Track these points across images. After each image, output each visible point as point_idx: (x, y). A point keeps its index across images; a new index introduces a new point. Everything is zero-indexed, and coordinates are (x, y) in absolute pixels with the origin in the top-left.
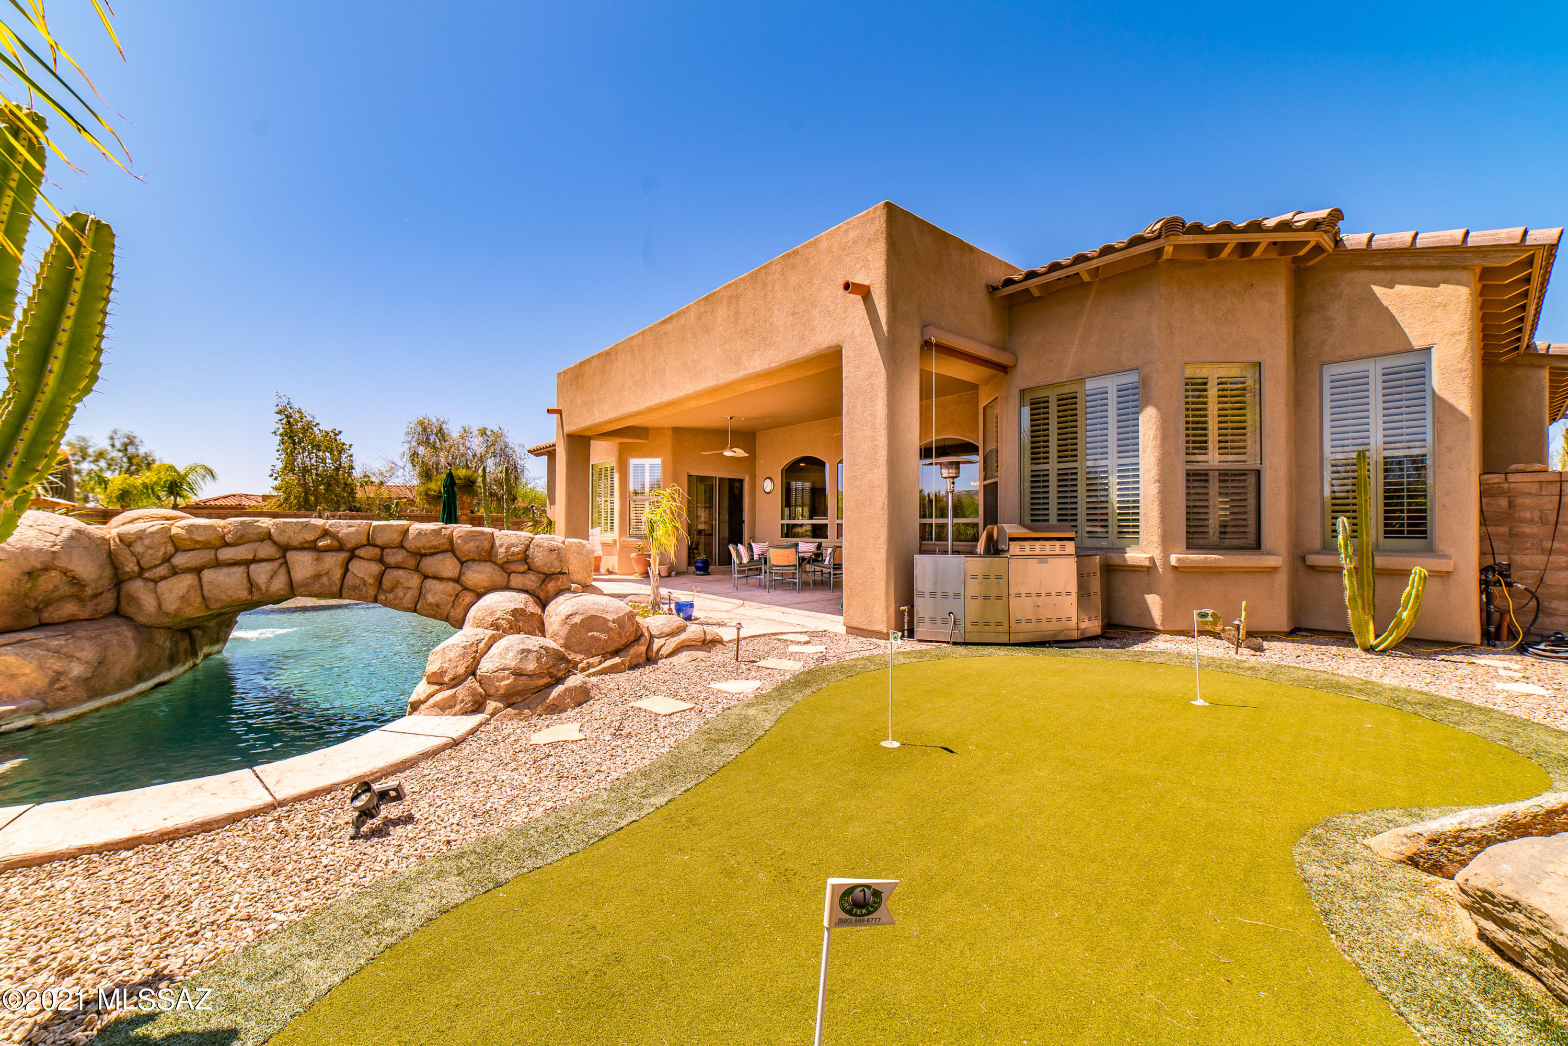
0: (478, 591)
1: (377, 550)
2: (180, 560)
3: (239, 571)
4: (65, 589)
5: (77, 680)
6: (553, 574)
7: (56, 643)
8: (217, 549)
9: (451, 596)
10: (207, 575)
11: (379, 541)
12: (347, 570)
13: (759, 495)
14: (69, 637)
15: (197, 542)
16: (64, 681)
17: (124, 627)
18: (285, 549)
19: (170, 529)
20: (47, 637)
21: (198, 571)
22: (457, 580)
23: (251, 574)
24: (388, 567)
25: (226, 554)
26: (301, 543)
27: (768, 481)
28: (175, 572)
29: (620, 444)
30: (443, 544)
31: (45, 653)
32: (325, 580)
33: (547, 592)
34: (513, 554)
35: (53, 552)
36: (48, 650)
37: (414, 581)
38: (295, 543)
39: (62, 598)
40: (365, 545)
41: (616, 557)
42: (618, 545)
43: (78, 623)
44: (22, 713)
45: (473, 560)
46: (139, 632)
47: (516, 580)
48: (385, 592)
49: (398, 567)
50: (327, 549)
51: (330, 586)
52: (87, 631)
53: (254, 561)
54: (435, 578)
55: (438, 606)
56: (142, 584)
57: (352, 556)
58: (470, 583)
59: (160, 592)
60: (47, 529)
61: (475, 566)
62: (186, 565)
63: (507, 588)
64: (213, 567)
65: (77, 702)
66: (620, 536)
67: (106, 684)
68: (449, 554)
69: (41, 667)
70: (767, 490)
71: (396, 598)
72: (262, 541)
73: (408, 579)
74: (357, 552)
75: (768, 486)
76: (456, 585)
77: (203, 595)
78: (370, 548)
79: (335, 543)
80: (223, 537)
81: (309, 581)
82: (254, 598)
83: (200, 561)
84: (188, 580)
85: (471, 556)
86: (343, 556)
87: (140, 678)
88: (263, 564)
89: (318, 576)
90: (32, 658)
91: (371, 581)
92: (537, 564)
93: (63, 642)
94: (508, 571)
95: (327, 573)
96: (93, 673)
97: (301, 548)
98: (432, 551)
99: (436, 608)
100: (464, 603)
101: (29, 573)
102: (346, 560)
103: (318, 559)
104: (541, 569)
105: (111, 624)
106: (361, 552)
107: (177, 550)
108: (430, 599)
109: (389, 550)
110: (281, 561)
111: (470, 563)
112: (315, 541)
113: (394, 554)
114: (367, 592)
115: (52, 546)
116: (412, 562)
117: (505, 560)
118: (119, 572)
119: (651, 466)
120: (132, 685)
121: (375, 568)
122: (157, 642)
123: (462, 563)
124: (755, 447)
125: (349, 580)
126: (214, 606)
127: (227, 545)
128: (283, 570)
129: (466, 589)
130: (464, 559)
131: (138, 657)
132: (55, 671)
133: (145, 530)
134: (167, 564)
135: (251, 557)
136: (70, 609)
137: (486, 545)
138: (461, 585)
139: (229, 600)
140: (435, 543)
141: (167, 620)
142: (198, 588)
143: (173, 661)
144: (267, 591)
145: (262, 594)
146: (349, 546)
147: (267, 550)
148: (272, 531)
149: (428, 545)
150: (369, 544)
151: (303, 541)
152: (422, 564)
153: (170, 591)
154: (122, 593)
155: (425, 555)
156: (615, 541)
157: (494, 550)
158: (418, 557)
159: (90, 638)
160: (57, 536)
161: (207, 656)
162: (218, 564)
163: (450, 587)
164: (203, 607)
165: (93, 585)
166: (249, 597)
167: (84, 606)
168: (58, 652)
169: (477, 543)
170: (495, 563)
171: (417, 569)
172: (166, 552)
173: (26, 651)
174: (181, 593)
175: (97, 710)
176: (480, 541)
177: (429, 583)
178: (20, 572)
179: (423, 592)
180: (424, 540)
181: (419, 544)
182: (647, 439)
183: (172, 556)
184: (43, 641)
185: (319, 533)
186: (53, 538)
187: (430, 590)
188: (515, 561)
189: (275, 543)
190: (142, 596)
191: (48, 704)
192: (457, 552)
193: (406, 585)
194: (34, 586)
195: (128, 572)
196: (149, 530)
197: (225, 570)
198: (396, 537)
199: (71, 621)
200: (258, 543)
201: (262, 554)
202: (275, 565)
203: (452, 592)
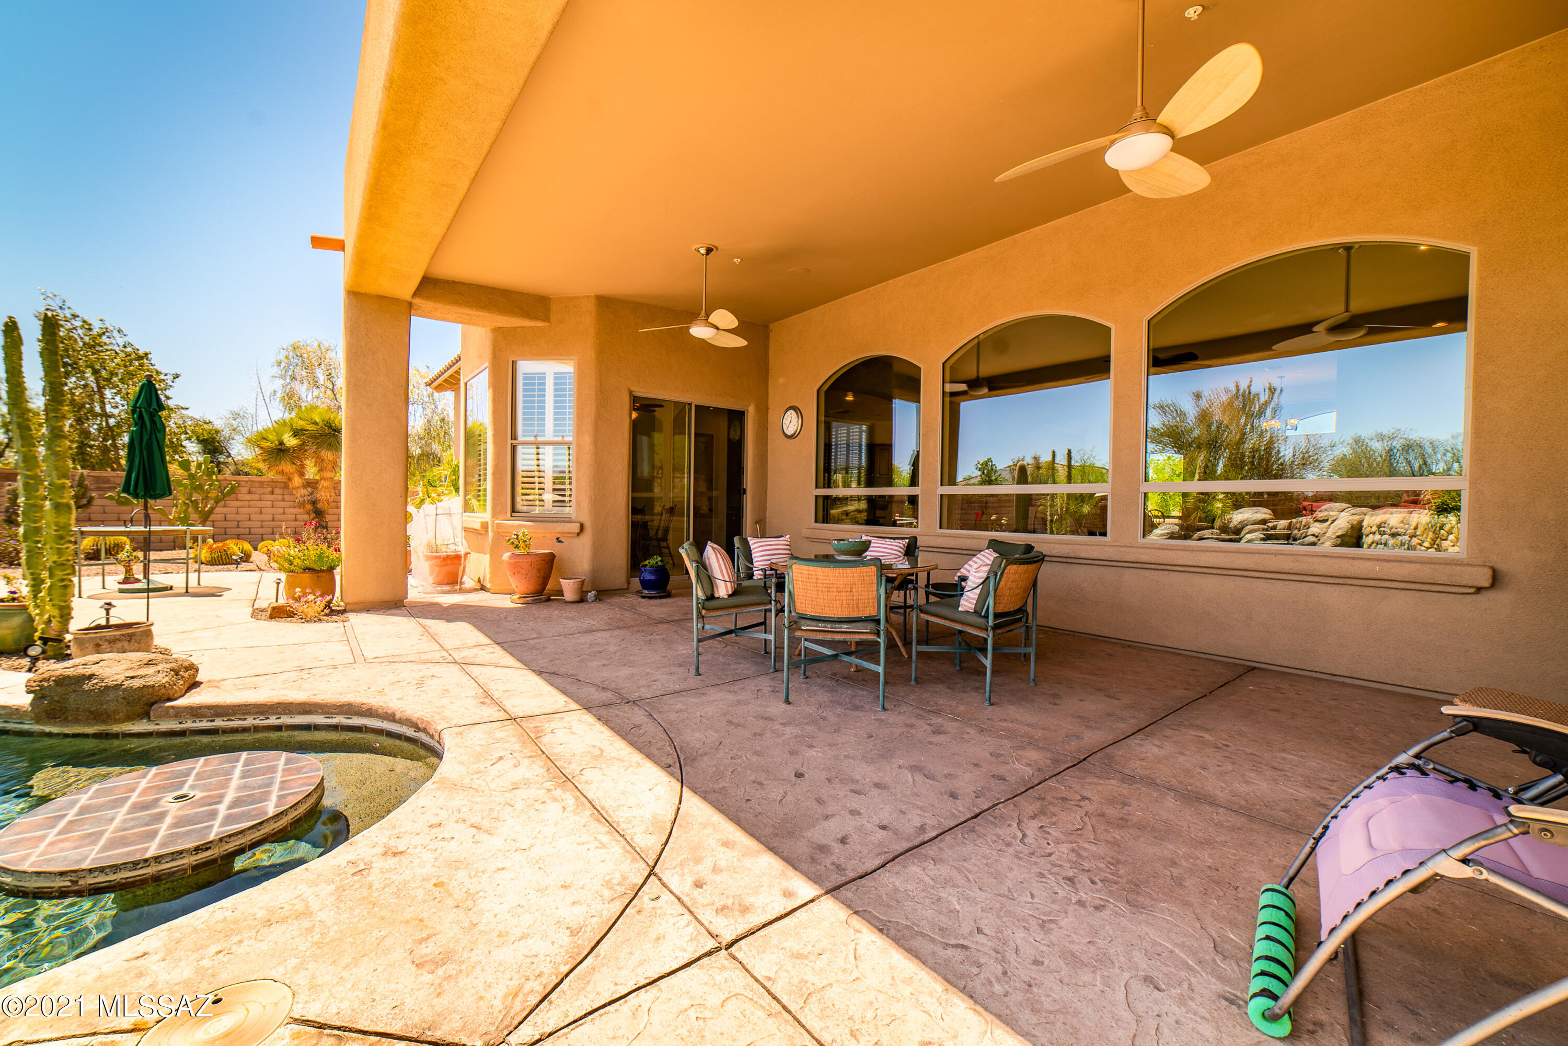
13: (775, 442)
27: (791, 413)
29: (496, 330)
41: (488, 556)
42: (490, 534)
66: (495, 515)
70: (790, 432)
75: (791, 423)
119: (558, 377)
124: (767, 348)
156: (485, 526)
182: (547, 319)
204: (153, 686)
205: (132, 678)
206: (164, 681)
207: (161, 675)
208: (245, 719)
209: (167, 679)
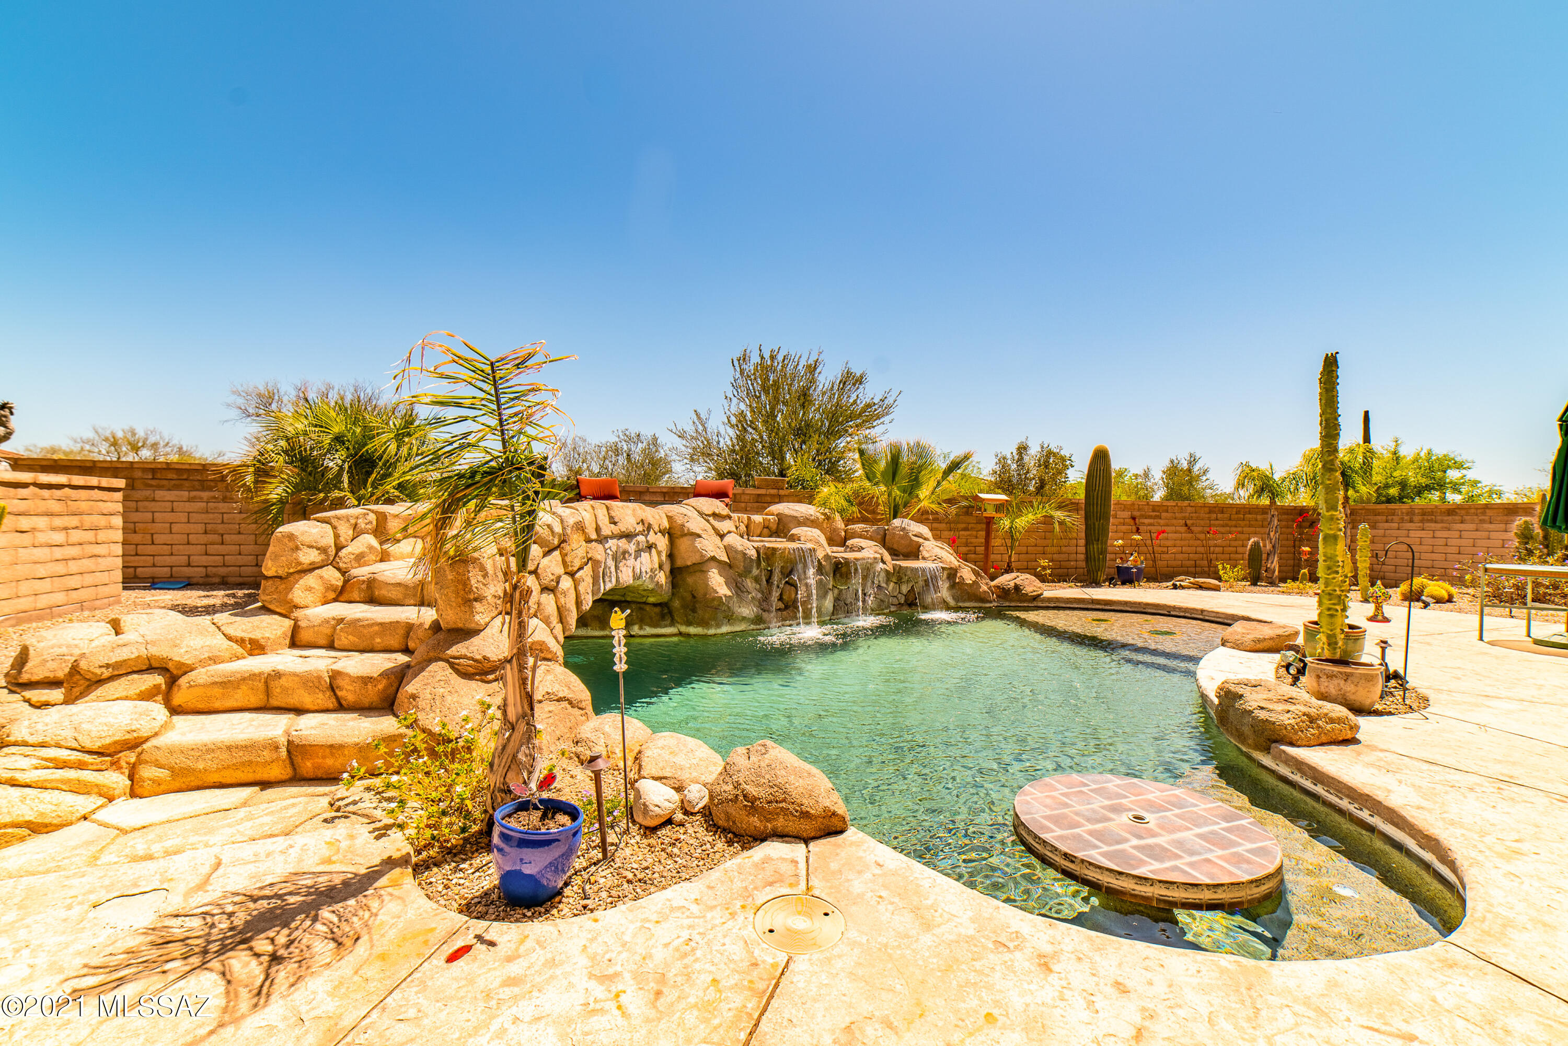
204: (1274, 723)
205: (1262, 708)
206: (1286, 723)
207: (1289, 715)
208: (1341, 799)
209: (1292, 721)
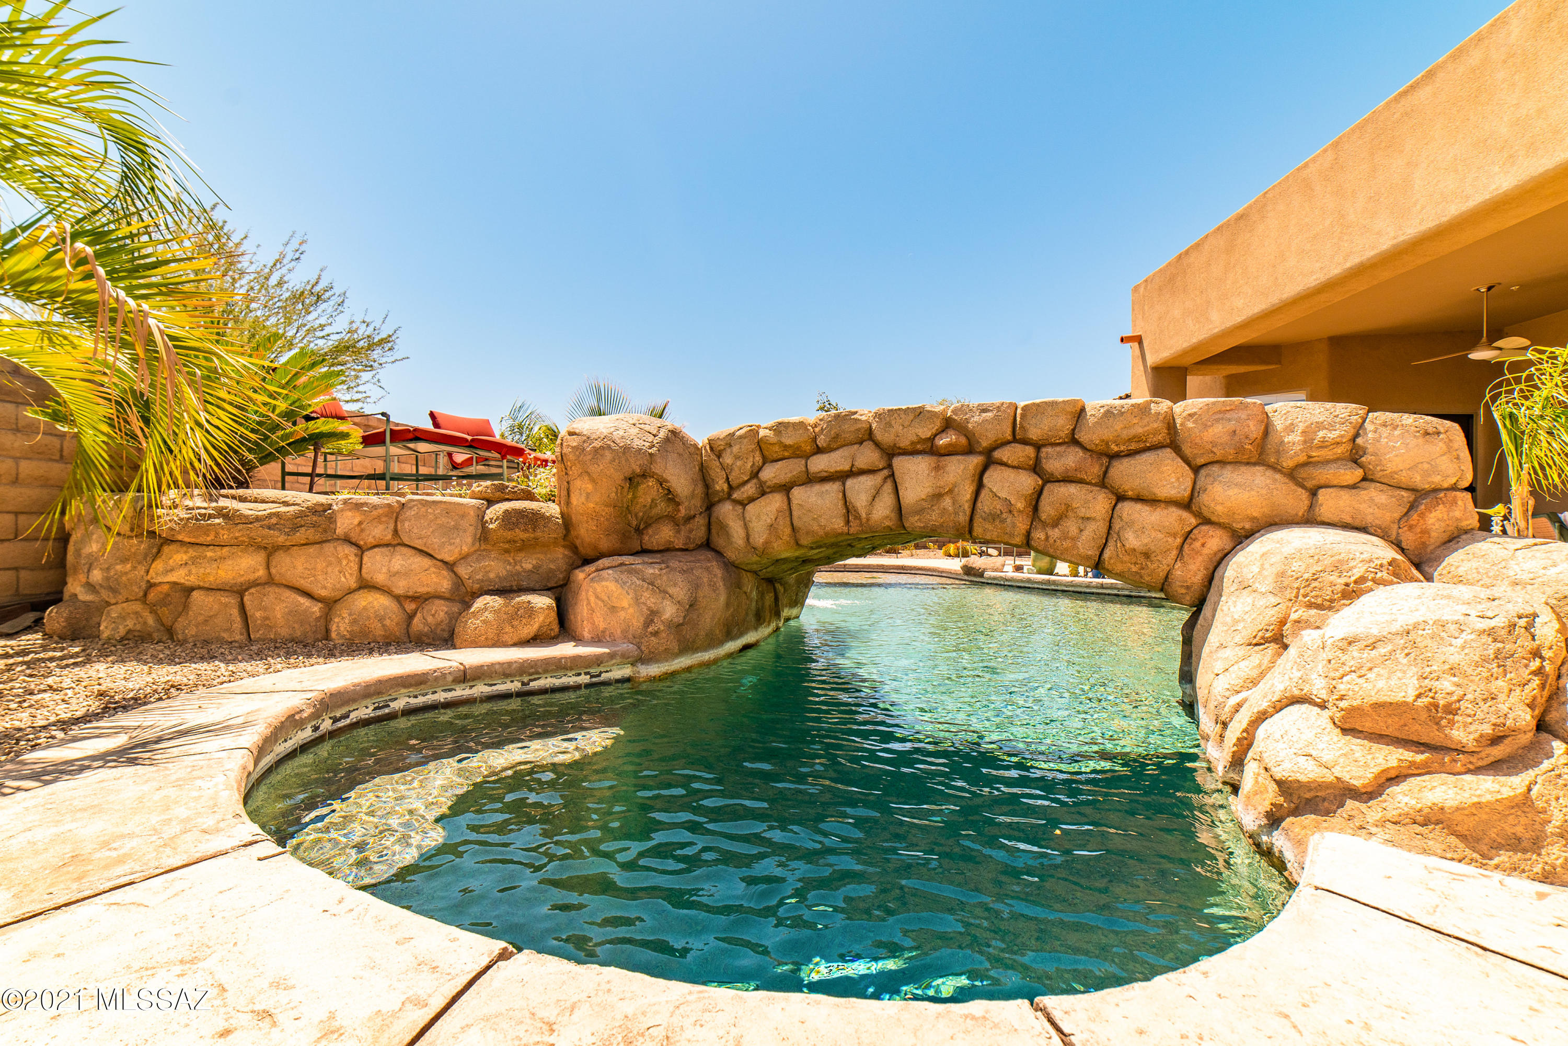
0: (1237, 526)
1: (1030, 451)
2: (769, 474)
3: (833, 488)
4: (662, 507)
5: (670, 625)
6: (1436, 490)
7: (651, 571)
8: (807, 457)
9: (1174, 536)
10: (798, 494)
11: (1034, 433)
12: (980, 486)
14: (663, 566)
15: (786, 447)
16: (658, 625)
17: (714, 563)
18: (891, 453)
19: (758, 433)
20: (644, 563)
21: (786, 488)
22: (1187, 505)
23: (848, 494)
24: (1048, 479)
25: (820, 464)
26: (913, 443)
28: (763, 492)
30: (1156, 432)
31: (641, 582)
32: (947, 502)
33: (1425, 532)
34: (1323, 445)
35: (651, 454)
36: (644, 580)
37: (1100, 503)
38: (904, 443)
39: (659, 519)
40: (1009, 442)
43: (673, 553)
44: (618, 660)
45: (1222, 463)
46: (728, 572)
47: (1330, 504)
48: (1044, 525)
49: (1067, 480)
50: (950, 452)
51: (956, 513)
52: (680, 561)
53: (853, 473)
54: (1139, 499)
55: (1147, 555)
56: (731, 507)
57: (989, 462)
58: (1219, 509)
59: (748, 519)
60: (647, 428)
61: (1228, 473)
62: (775, 481)
63: (1309, 520)
64: (803, 484)
65: (669, 655)
67: (697, 635)
68: (1168, 453)
69: (637, 600)
71: (1065, 536)
72: (861, 443)
73: (1087, 502)
74: (997, 454)
76: (1185, 514)
77: (792, 524)
78: (1018, 447)
79: (963, 440)
80: (815, 439)
81: (924, 504)
82: (852, 531)
83: (790, 475)
84: (775, 502)
85: (1219, 453)
86: (975, 461)
87: (729, 635)
88: (863, 479)
89: (937, 496)
90: (629, 587)
91: (1020, 505)
92: (1390, 467)
93: (657, 572)
94: (1309, 484)
95: (951, 491)
96: (685, 617)
97: (912, 452)
98: (1133, 446)
99: (1142, 560)
100: (1206, 551)
101: (630, 479)
102: (980, 468)
103: (937, 468)
104: (1403, 478)
105: (702, 557)
106: (1003, 454)
107: (765, 461)
108: (1132, 540)
109: (1049, 449)
110: (886, 472)
111: (1215, 469)
112: (932, 439)
113: (1060, 455)
114: (1014, 526)
115: (650, 448)
116: (1094, 470)
117: (1302, 458)
118: (710, 491)
120: (721, 643)
121: (1028, 482)
122: (745, 589)
123: (1196, 470)
125: (986, 504)
126: (805, 541)
127: (819, 451)
128: (888, 487)
129: (1207, 522)
130: (1200, 461)
131: (728, 605)
132: (649, 609)
133: (733, 434)
134: (755, 481)
135: (847, 467)
136: (664, 534)
137: (1255, 430)
138: (1198, 514)
139: (821, 533)
140: (1140, 430)
141: (755, 558)
142: (787, 513)
143: (759, 619)
144: (868, 520)
145: (861, 525)
146: (985, 444)
147: (867, 456)
148: (874, 426)
149: (1125, 434)
150: (1015, 440)
151: (915, 439)
152: (1113, 472)
153: (758, 517)
154: (713, 519)
155: (1117, 456)
157: (1273, 439)
158: (1105, 460)
159: (683, 572)
160: (655, 436)
161: (788, 619)
162: (810, 479)
163: (1173, 518)
164: (792, 542)
165: (686, 504)
166: (845, 529)
167: (678, 532)
168: (652, 584)
169: (1232, 425)
170: (1274, 468)
171: (1103, 483)
172: (753, 464)
173: (624, 577)
174: (769, 521)
175: (689, 669)
176: (1238, 420)
177: (1128, 509)
178: (622, 477)
179: (1117, 526)
180: (1118, 426)
181: (1107, 434)
183: (760, 469)
184: (640, 566)
185: (938, 424)
186: (651, 438)
187: (1131, 524)
188: (1327, 462)
189: (877, 445)
190: (731, 524)
191: (642, 652)
192: (1187, 450)
193: (1082, 512)
194: (634, 497)
195: (718, 491)
196: (738, 433)
197: (817, 488)
198: (1063, 425)
199: (667, 550)
200: (856, 446)
201: (861, 463)
202: (878, 478)
203: (1177, 527)
